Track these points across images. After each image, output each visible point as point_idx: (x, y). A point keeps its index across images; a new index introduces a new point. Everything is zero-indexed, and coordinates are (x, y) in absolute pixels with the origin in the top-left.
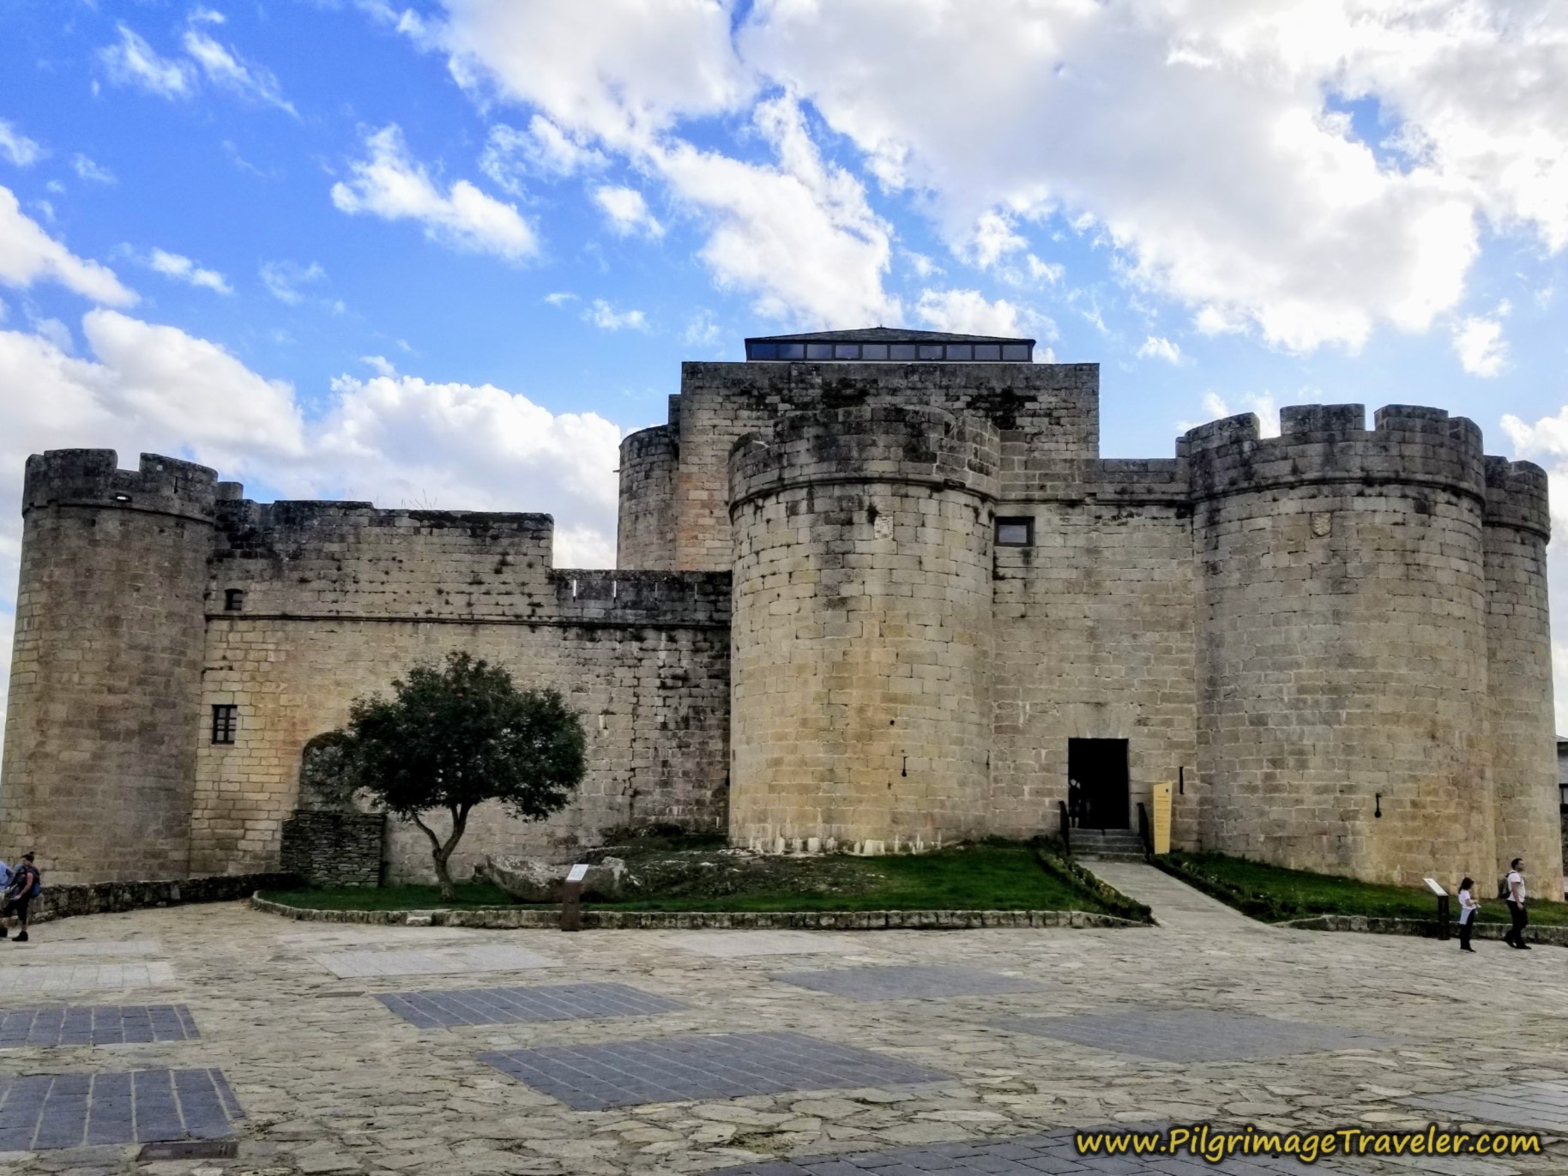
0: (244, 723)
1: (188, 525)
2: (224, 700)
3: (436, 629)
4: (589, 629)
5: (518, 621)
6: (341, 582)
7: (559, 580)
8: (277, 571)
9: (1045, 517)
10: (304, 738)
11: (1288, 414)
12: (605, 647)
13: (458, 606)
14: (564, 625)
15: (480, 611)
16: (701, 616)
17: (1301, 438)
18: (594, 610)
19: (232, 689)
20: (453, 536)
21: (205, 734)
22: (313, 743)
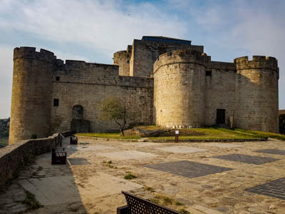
0: (60, 102)
2: (56, 98)
3: (98, 86)
4: (127, 87)
5: (114, 85)
6: (80, 76)
7: (121, 78)
8: (66, 74)
9: (213, 71)
10: (72, 106)
11: (254, 57)
12: (130, 91)
13: (102, 81)
14: (122, 86)
15: (106, 83)
16: (147, 86)
17: (256, 61)
18: (127, 84)
19: (58, 96)
20: (101, 68)
21: (53, 104)
22: (74, 107)
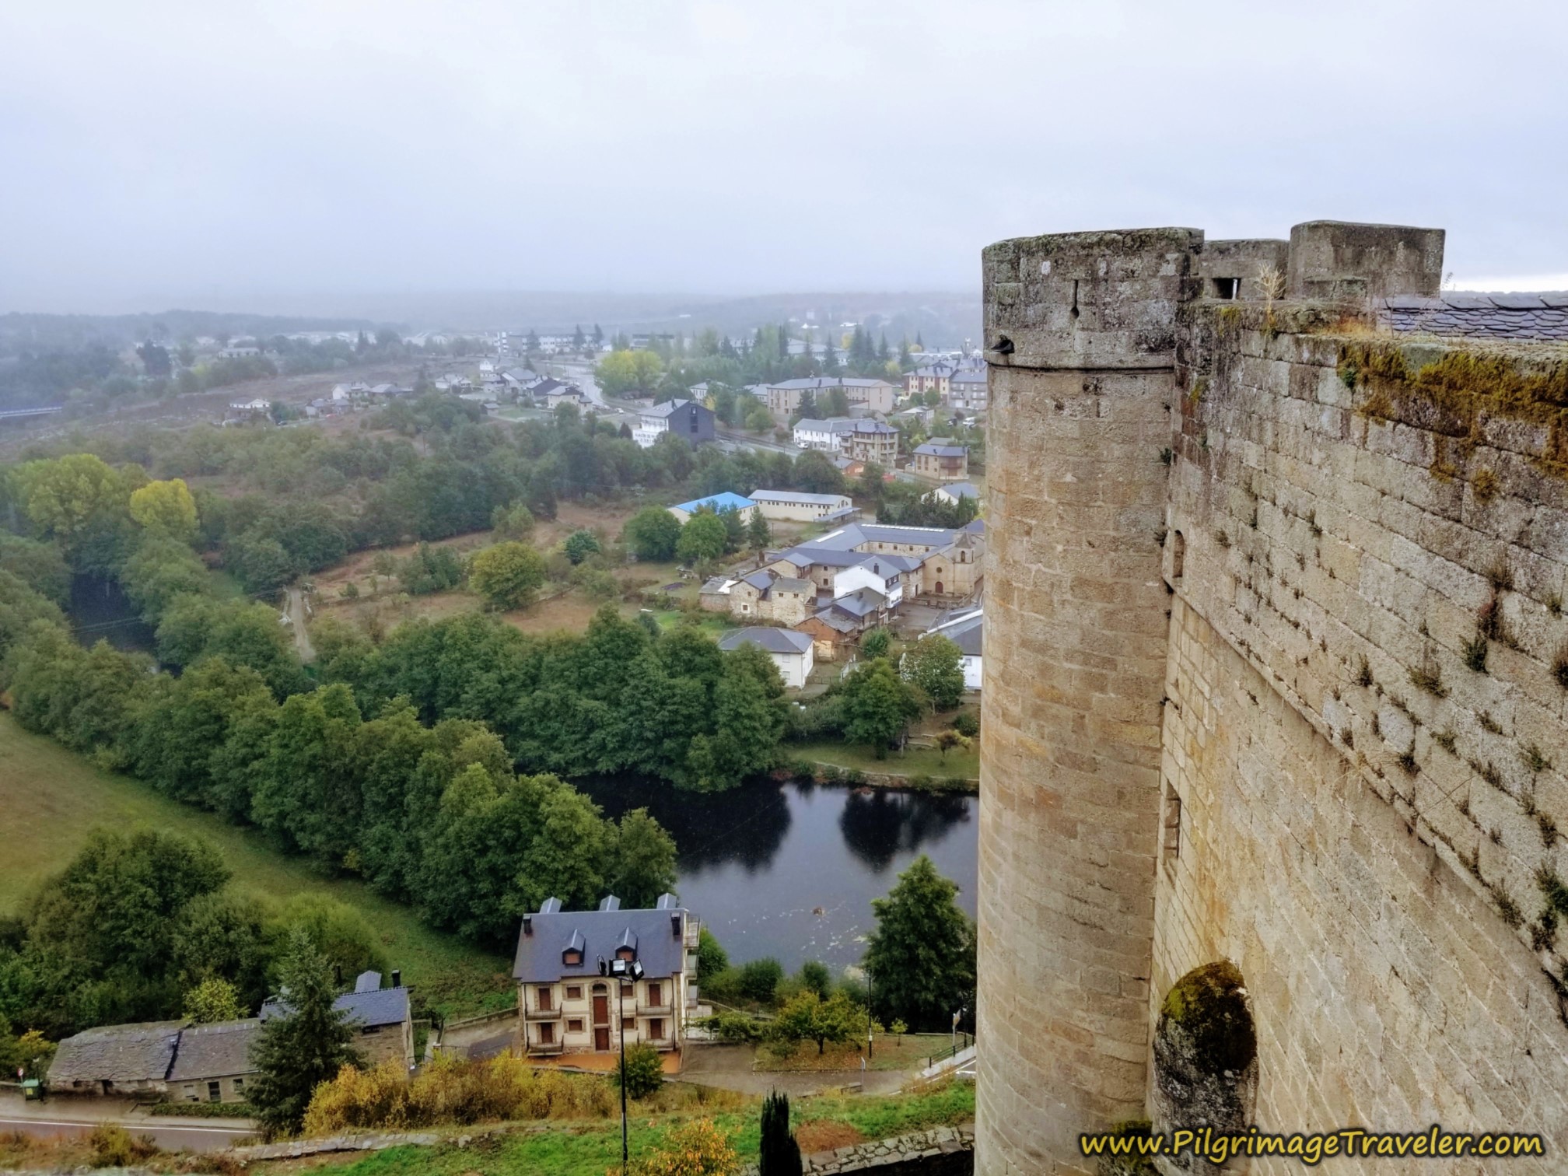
1: (1110, 384)
